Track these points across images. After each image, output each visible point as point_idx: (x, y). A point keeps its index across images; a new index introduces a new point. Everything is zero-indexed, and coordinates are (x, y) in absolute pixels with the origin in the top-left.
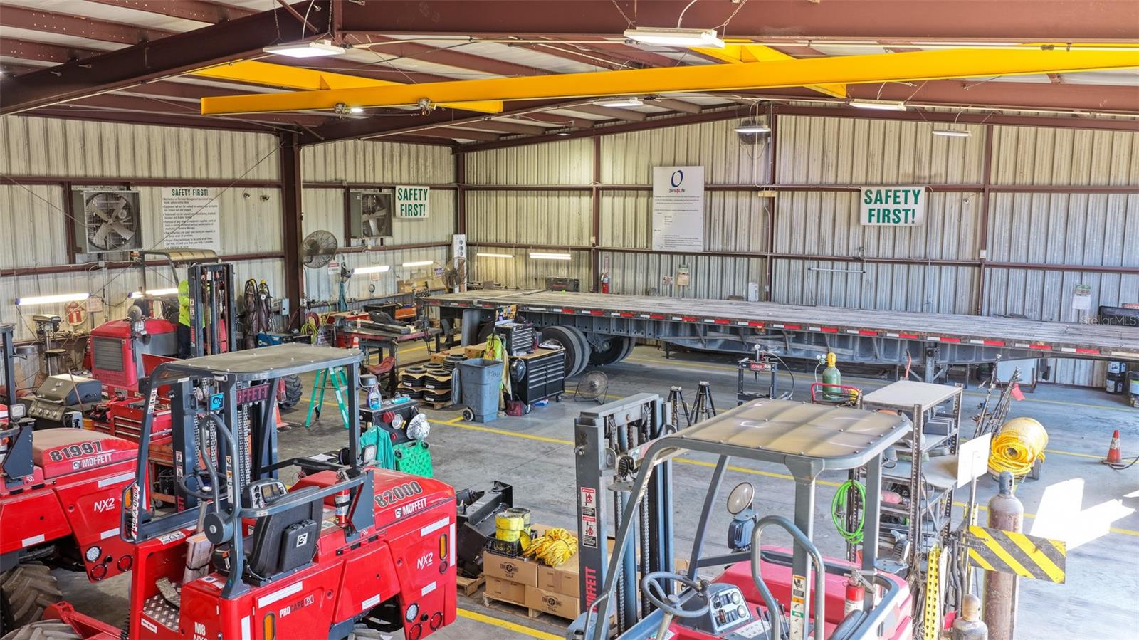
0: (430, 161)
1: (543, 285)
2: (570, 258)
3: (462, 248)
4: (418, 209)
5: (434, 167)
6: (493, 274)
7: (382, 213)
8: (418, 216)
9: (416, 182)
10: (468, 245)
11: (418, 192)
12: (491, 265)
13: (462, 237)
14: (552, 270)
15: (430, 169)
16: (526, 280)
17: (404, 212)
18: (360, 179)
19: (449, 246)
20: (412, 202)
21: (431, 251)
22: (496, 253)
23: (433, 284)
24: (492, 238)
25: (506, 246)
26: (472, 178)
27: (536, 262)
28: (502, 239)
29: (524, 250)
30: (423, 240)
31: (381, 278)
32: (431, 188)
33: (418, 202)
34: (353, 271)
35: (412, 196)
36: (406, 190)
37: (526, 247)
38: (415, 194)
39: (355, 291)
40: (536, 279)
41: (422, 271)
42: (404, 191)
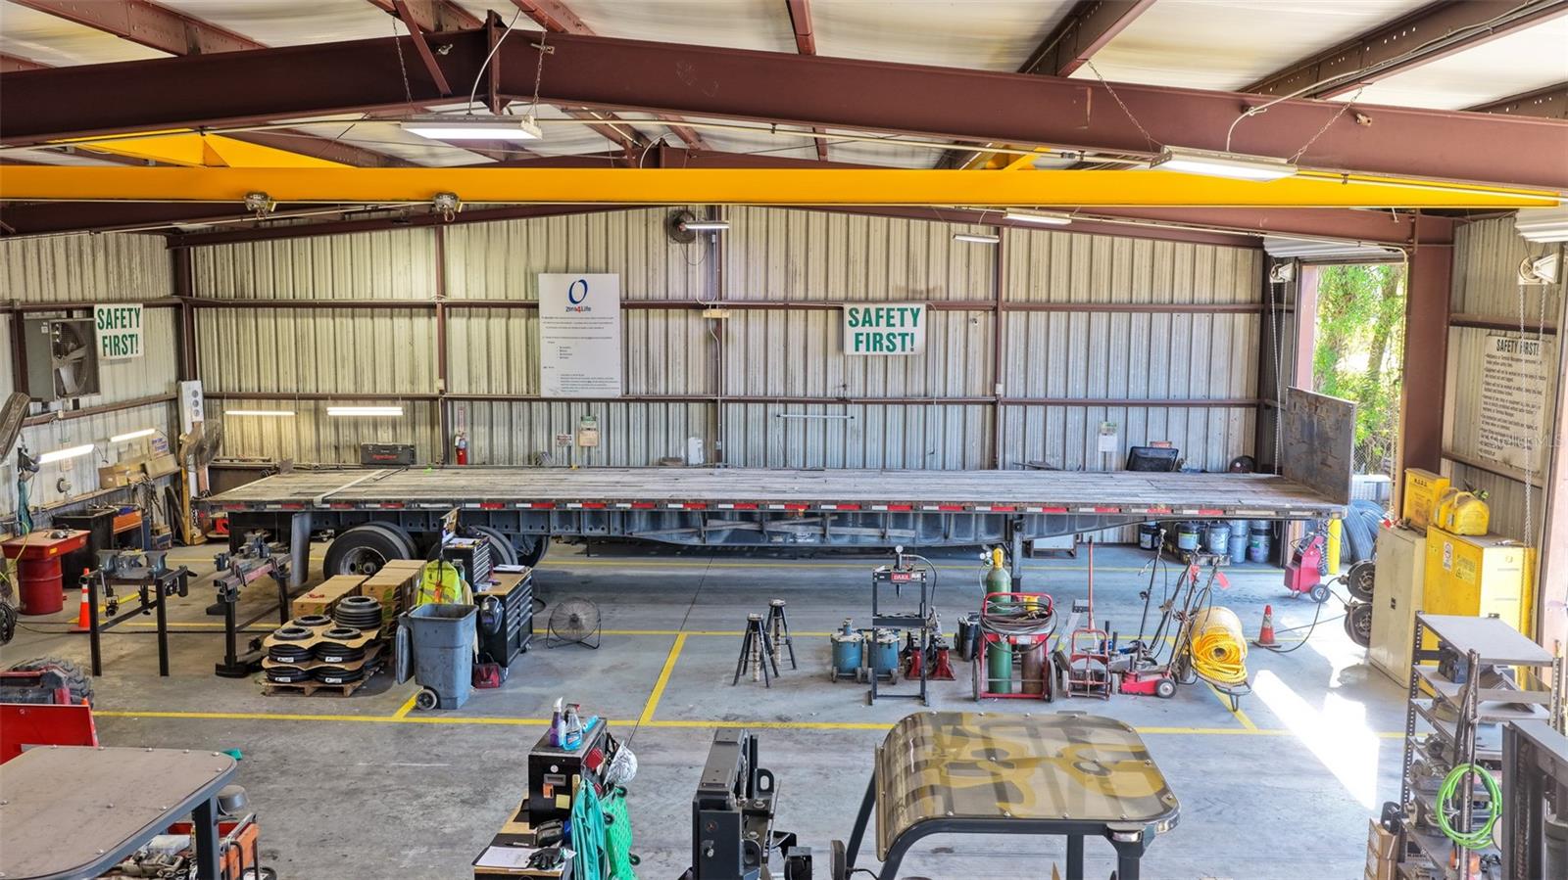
0: (137, 260)
1: (350, 458)
2: (401, 413)
3: (196, 404)
4: (128, 343)
5: (142, 270)
6: (255, 442)
7: (80, 353)
8: (129, 355)
9: (118, 296)
10: (206, 397)
11: (126, 314)
12: (252, 429)
13: (196, 385)
14: (366, 431)
15: (137, 273)
16: (318, 450)
17: (108, 349)
18: (34, 296)
19: (174, 402)
20: (120, 332)
21: (145, 412)
22: (260, 408)
23: (153, 466)
24: (250, 385)
25: (278, 397)
26: (205, 286)
27: (337, 422)
28: (269, 385)
29: (312, 402)
30: (133, 393)
31: (75, 465)
32: (145, 306)
33: (128, 331)
34: (38, 458)
35: (119, 322)
36: (109, 310)
37: (317, 398)
38: (123, 318)
39: (42, 494)
40: (337, 448)
41: (137, 447)
42: (106, 312)
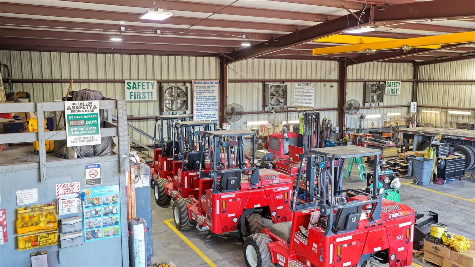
0: (402, 70)
1: (455, 126)
2: (470, 114)
3: (415, 108)
4: (395, 91)
5: (404, 72)
6: (429, 120)
7: (380, 92)
8: (395, 94)
9: (395, 79)
10: (418, 106)
11: (396, 83)
12: (429, 116)
13: (415, 103)
14: (460, 119)
15: (402, 73)
16: (446, 123)
17: (389, 92)
18: (371, 78)
19: (409, 107)
20: (393, 88)
21: (400, 109)
22: (431, 110)
23: (400, 123)
24: (430, 104)
25: (437, 108)
26: (421, 77)
27: (452, 116)
28: (435, 104)
29: (446, 109)
30: (397, 104)
31: (377, 120)
32: (402, 82)
33: (395, 88)
34: (365, 116)
35: (393, 85)
36: (390, 82)
37: (447, 108)
38: (395, 84)
39: (366, 125)
40: (451, 123)
41: (395, 118)
42: (389, 83)
